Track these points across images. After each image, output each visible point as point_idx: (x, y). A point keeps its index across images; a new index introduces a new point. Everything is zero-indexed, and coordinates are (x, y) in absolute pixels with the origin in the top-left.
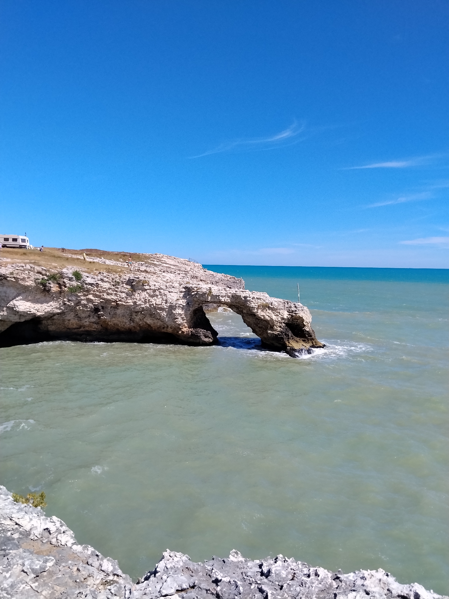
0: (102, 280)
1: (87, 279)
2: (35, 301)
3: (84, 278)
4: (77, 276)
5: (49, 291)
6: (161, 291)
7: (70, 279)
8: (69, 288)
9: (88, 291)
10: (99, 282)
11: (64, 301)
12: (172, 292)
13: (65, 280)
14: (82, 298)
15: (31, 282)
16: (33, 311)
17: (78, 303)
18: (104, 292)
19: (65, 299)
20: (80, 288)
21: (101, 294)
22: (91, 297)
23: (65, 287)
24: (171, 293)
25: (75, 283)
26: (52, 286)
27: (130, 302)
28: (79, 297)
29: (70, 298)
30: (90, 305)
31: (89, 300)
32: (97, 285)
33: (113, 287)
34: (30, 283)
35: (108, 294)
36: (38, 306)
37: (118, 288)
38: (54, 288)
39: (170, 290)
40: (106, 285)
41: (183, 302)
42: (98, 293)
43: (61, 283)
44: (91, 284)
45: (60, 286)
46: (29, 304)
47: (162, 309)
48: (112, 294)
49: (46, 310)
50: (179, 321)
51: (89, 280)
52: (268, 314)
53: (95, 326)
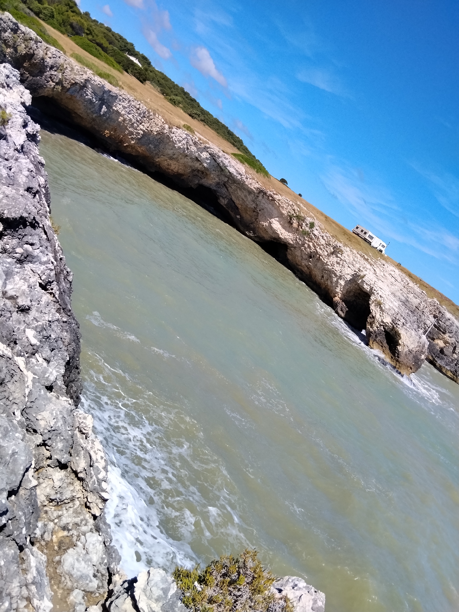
0: (323, 237)
1: (316, 231)
2: (284, 227)
3: (314, 229)
4: (312, 225)
5: (292, 224)
6: (344, 262)
7: (307, 224)
8: (303, 230)
9: (311, 239)
10: (320, 237)
11: (296, 238)
12: (350, 267)
13: (304, 224)
14: (307, 242)
15: (286, 212)
16: (279, 232)
17: (303, 245)
18: (319, 245)
19: (298, 237)
20: (308, 234)
21: (317, 246)
22: (311, 244)
23: (301, 228)
24: (348, 268)
25: (307, 229)
26: (294, 222)
27: (326, 260)
28: (305, 239)
29: (300, 237)
30: (309, 250)
31: (309, 247)
32: (318, 238)
33: (325, 245)
34: (284, 212)
35: (320, 248)
36: (283, 231)
37: (327, 247)
38: (295, 224)
39: (350, 266)
40: (323, 242)
41: (349, 278)
42: (315, 244)
43: (300, 224)
44: (315, 235)
45: (299, 225)
46: (280, 226)
47: (336, 275)
48: (321, 250)
49: (285, 237)
50: (338, 290)
51: (316, 232)
52: (376, 311)
53: (306, 269)
